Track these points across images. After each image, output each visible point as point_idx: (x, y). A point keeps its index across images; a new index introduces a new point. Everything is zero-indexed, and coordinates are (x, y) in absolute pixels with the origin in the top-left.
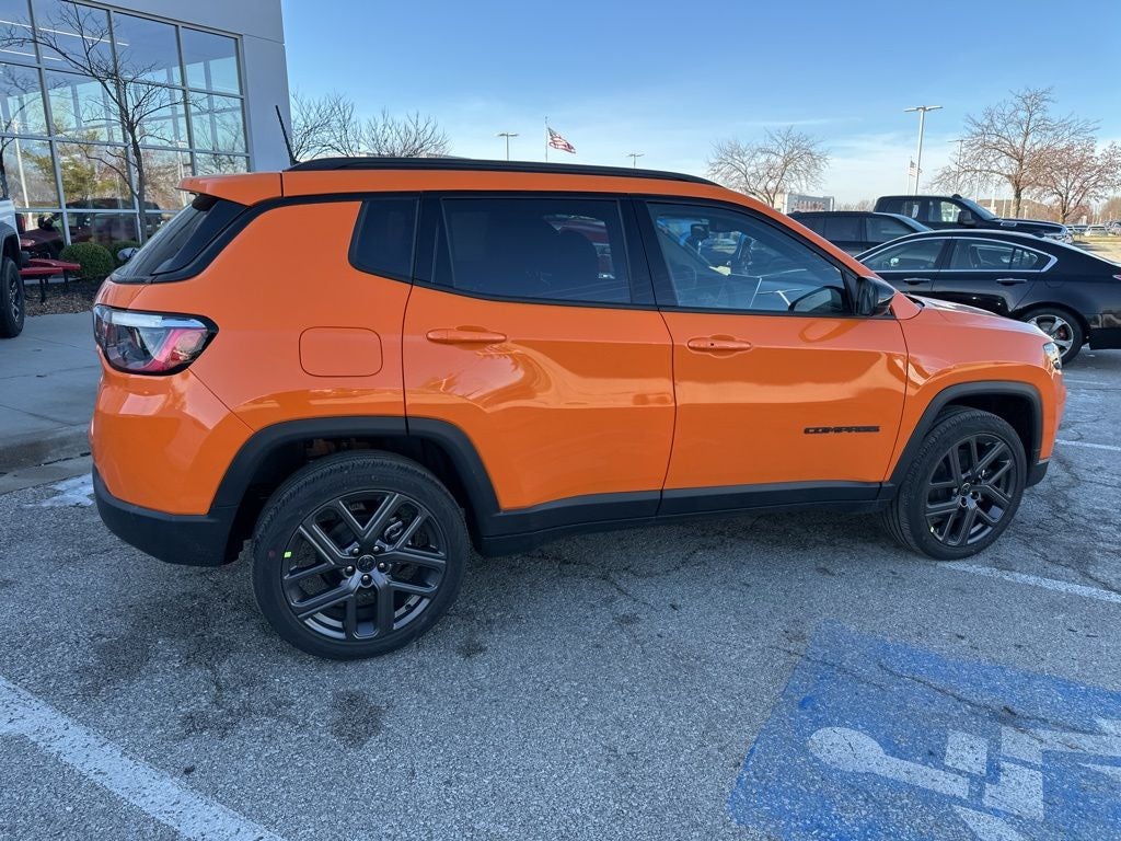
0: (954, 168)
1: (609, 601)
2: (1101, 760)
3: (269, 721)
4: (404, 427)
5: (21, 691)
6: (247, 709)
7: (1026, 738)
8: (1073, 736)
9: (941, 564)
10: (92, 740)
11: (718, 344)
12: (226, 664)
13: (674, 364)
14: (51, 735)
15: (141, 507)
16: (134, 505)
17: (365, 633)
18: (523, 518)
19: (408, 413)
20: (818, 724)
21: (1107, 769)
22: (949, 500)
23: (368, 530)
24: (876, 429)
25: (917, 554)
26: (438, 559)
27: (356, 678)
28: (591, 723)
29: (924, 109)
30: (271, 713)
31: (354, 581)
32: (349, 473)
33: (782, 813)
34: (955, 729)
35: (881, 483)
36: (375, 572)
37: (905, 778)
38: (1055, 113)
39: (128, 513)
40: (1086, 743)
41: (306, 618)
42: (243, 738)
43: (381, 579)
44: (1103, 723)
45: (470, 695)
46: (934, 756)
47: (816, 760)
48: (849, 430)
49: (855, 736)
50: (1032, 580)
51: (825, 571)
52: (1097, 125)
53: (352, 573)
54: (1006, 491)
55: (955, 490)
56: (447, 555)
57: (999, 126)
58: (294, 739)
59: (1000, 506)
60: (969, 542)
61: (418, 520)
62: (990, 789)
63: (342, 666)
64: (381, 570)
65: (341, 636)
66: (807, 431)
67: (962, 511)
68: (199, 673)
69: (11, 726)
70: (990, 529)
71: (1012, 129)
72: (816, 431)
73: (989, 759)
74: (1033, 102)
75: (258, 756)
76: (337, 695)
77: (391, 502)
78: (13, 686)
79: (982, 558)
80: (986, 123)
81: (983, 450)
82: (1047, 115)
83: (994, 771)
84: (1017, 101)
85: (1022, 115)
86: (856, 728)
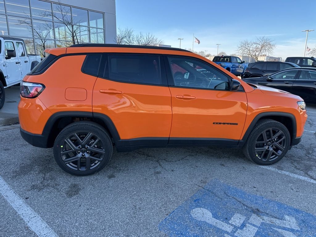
2: (279, 227)
3: (52, 189)
4: (92, 115)
6: (48, 185)
7: (259, 218)
8: (274, 219)
9: (260, 166)
10: (9, 188)
11: (185, 97)
12: (49, 174)
13: (172, 102)
17: (83, 169)
18: (127, 142)
19: (93, 111)
20: (197, 206)
21: (280, 230)
22: (263, 147)
23: (83, 142)
24: (237, 124)
25: (252, 162)
26: (103, 151)
27: (78, 180)
28: (133, 199)
29: (308, 31)
30: (53, 187)
31: (80, 155)
32: (78, 126)
33: (173, 229)
34: (238, 213)
35: (239, 140)
36: (86, 153)
37: (214, 224)
40: (278, 222)
41: (67, 163)
42: (43, 192)
43: (87, 155)
44: (287, 217)
46: (227, 219)
47: (191, 216)
48: (228, 124)
49: (205, 211)
50: (287, 173)
53: (79, 153)
54: (283, 146)
55: (265, 144)
56: (105, 150)
58: (56, 194)
59: (281, 151)
60: (270, 160)
61: (97, 140)
62: (239, 231)
64: (87, 153)
66: (214, 123)
67: (268, 151)
68: (41, 175)
70: (277, 157)
72: (217, 123)
73: (243, 222)
75: (45, 197)
76: (71, 184)
77: (90, 135)
79: (274, 166)
81: (274, 132)
83: (243, 226)
86: (207, 209)
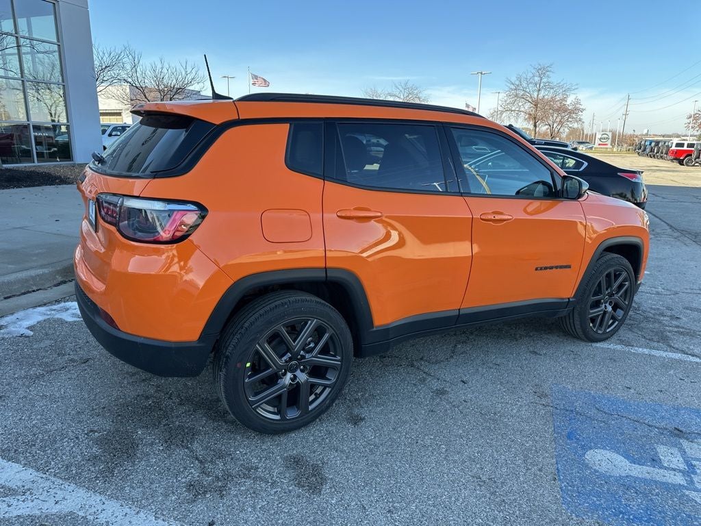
0: (500, 108)
1: (423, 381)
3: (249, 482)
4: (324, 275)
5: (53, 479)
6: (228, 476)
7: (695, 445)
9: (594, 345)
10: (127, 510)
11: (498, 217)
12: (196, 444)
13: (472, 231)
14: (94, 510)
15: (144, 338)
16: (141, 337)
17: (292, 414)
18: (386, 331)
19: (327, 265)
20: (585, 448)
22: (599, 307)
23: (297, 345)
24: (570, 267)
25: (583, 340)
26: (336, 361)
29: (481, 73)
30: (246, 476)
31: (287, 379)
32: (288, 307)
34: (657, 443)
35: (569, 299)
36: (298, 373)
37: (648, 477)
38: (554, 79)
39: (137, 343)
41: (257, 407)
42: (236, 496)
43: (302, 377)
45: (371, 451)
46: (655, 461)
47: (596, 471)
48: (557, 267)
49: (608, 454)
50: (646, 351)
51: (535, 353)
52: (576, 87)
53: (285, 374)
54: (625, 300)
55: (602, 301)
56: (342, 359)
57: (525, 85)
58: (273, 493)
59: (622, 309)
60: (608, 331)
61: (326, 336)
62: (695, 478)
63: (276, 438)
64: (302, 371)
65: (277, 417)
66: (536, 269)
67: (605, 313)
68: (180, 453)
69: (58, 506)
70: (617, 323)
71: (531, 88)
72: (541, 269)
73: (684, 460)
74: (542, 71)
75: (254, 508)
76: (285, 459)
77: (311, 325)
78: (44, 476)
80: (517, 83)
81: (617, 277)
82: (550, 80)
83: (691, 467)
84: (534, 71)
85: (537, 79)
86: (604, 448)
